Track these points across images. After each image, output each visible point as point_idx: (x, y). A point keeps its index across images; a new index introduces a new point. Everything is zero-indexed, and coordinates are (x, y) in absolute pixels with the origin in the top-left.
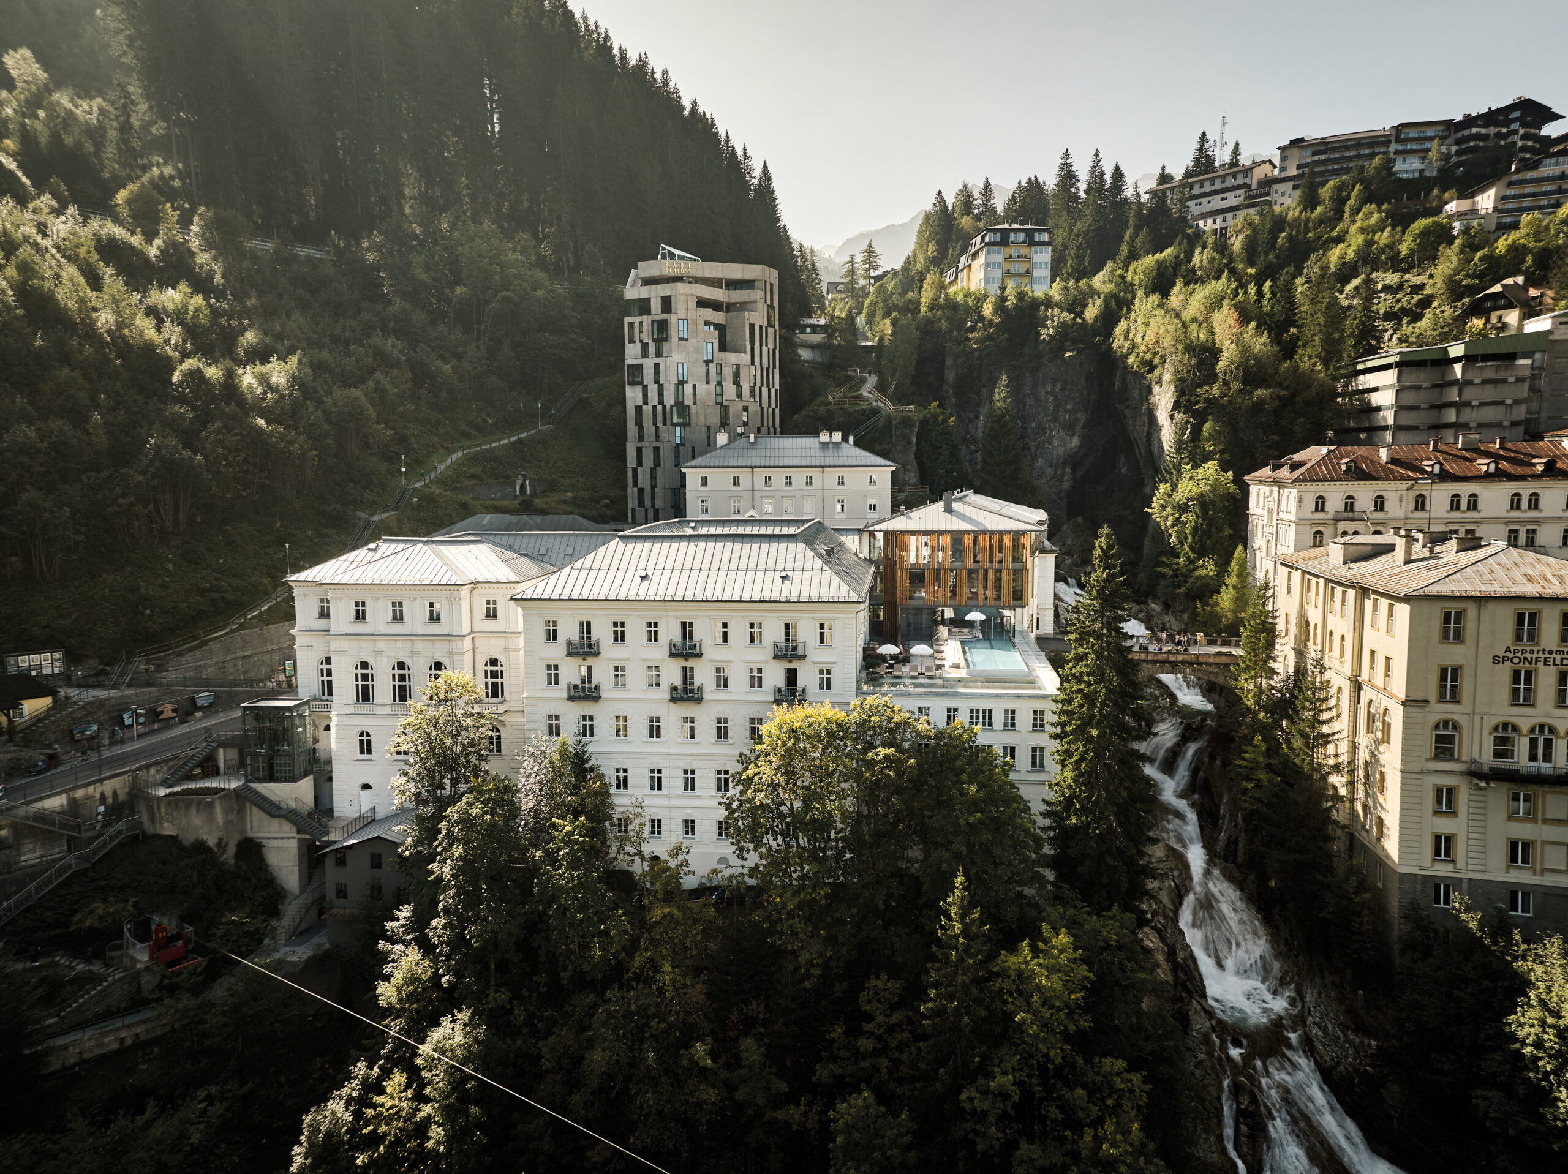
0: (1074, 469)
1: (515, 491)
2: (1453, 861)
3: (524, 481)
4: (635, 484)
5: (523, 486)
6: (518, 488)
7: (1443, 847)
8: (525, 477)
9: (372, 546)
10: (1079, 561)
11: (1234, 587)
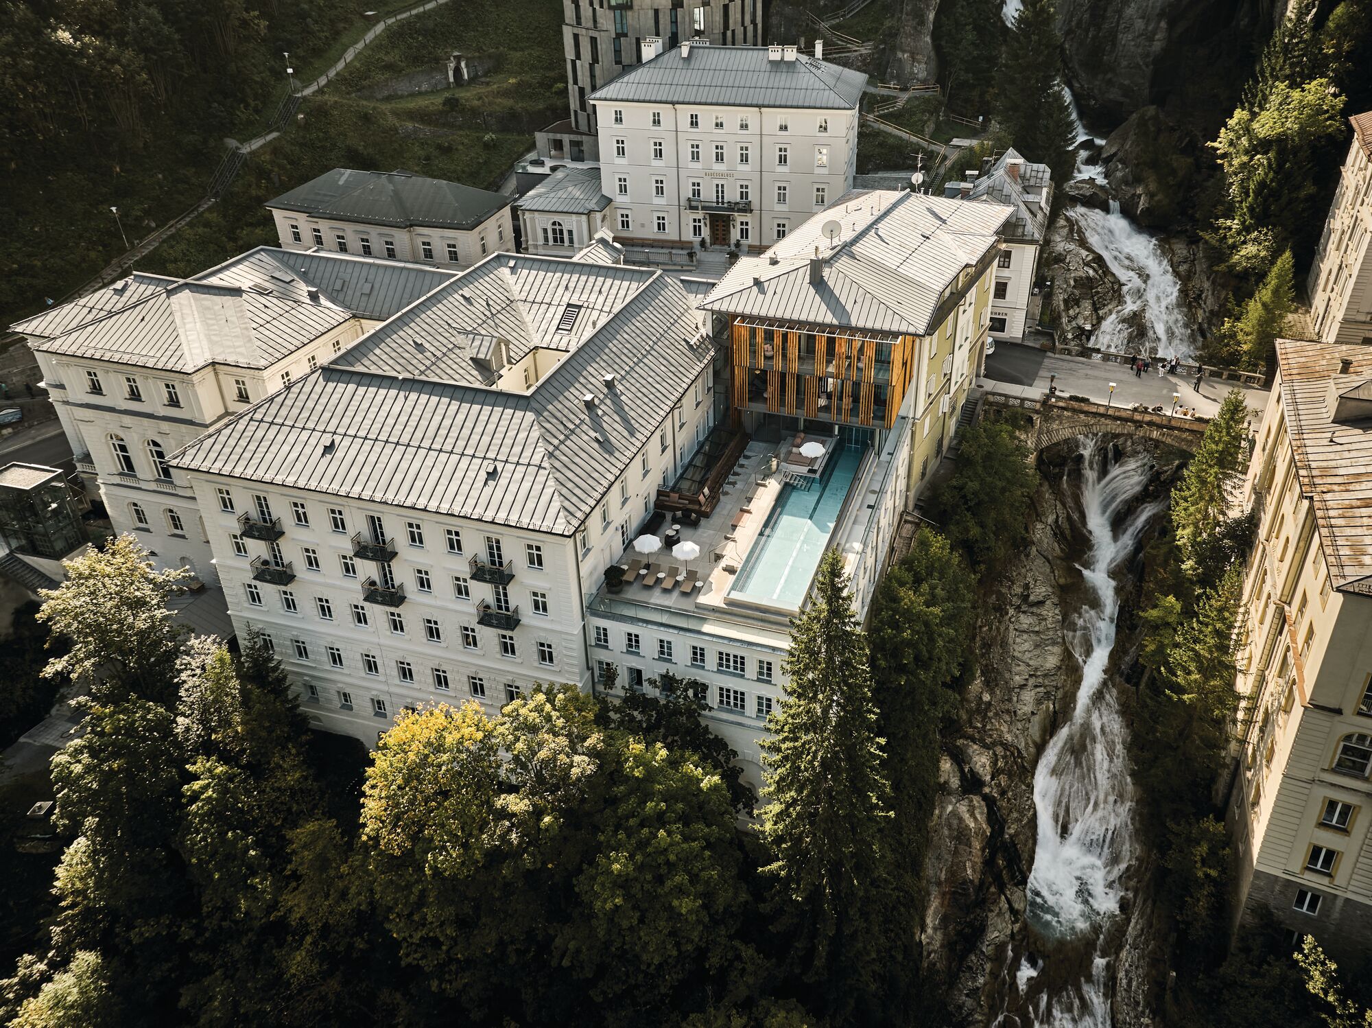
0: (1172, 25)
1: (447, 77)
2: (1330, 875)
3: (459, 63)
4: (576, 82)
5: (457, 71)
6: (451, 73)
7: (1320, 859)
8: (458, 59)
9: (119, 285)
10: (1130, 178)
11: (1264, 305)
